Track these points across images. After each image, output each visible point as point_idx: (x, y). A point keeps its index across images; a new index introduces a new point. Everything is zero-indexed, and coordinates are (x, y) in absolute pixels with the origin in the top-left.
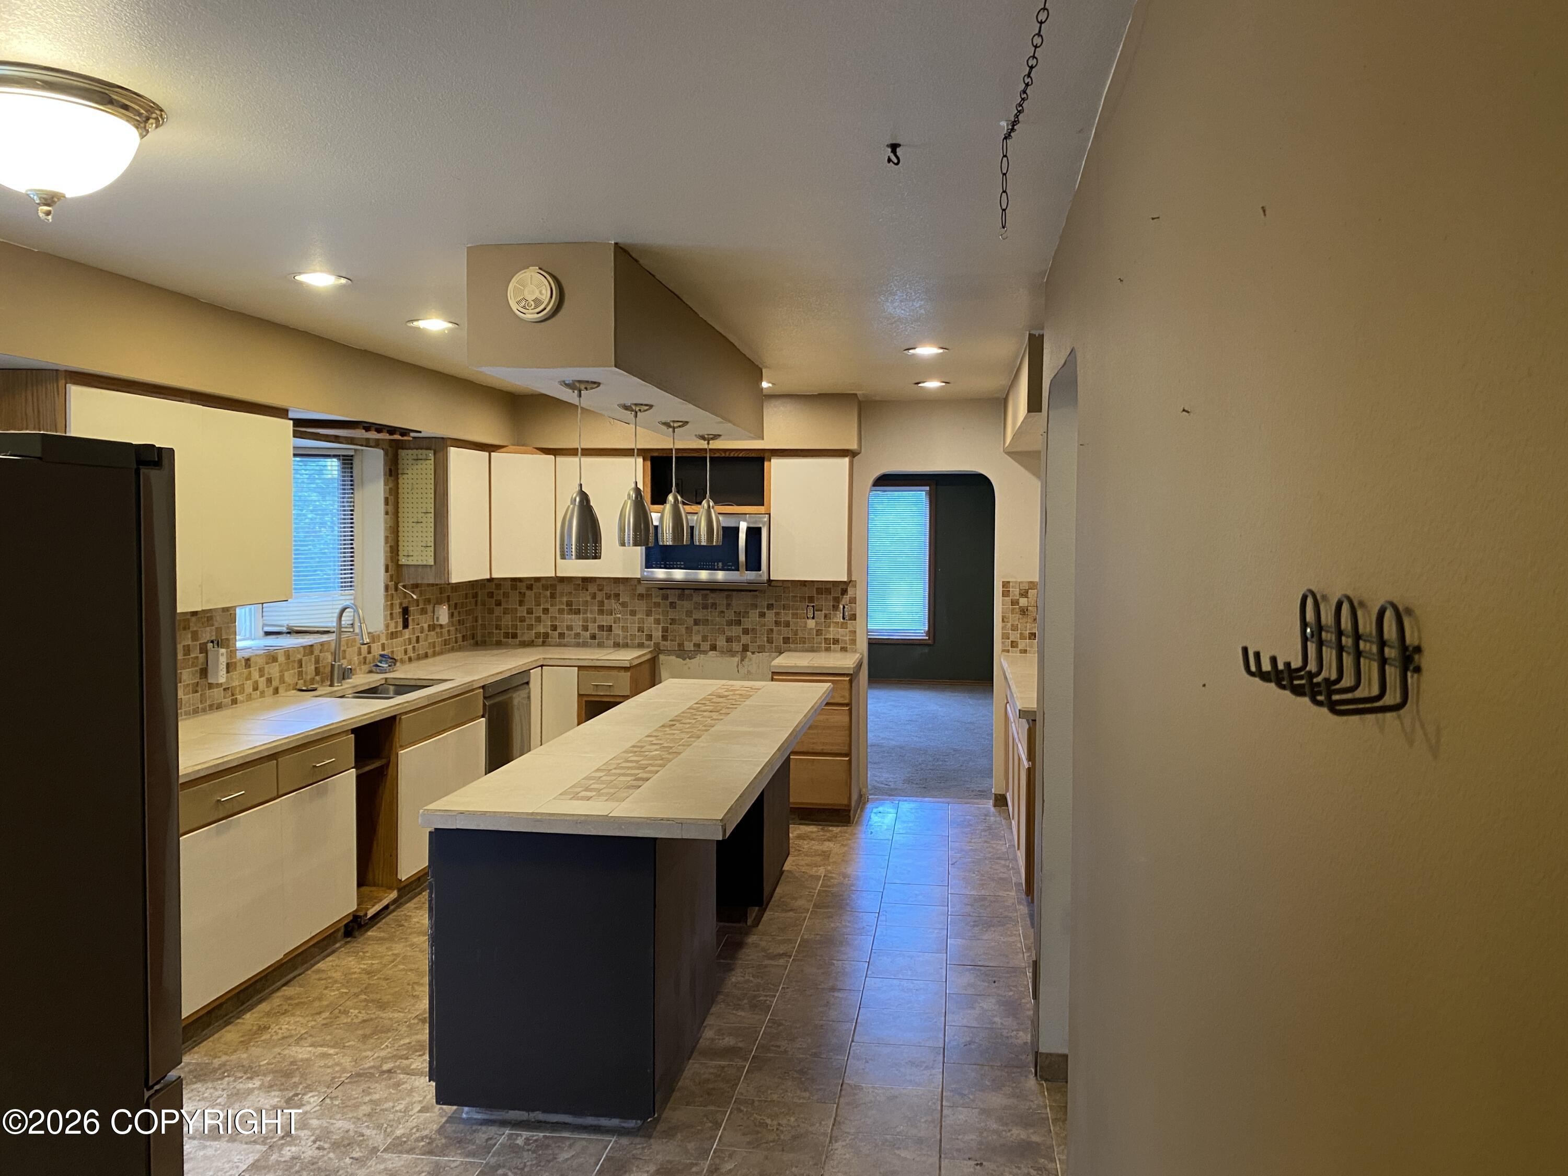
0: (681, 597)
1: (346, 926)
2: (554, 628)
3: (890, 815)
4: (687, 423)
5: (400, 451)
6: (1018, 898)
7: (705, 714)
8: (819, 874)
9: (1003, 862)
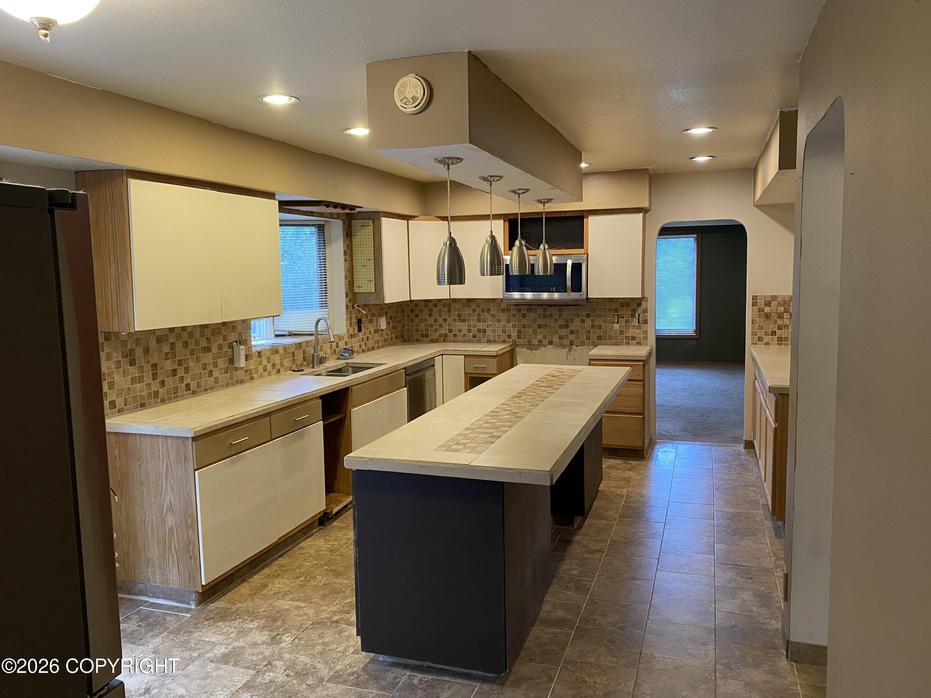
0: (529, 310)
1: (320, 519)
2: (450, 331)
3: (672, 454)
4: (528, 190)
5: (352, 221)
6: (764, 515)
7: (542, 388)
8: (623, 493)
9: (752, 488)
